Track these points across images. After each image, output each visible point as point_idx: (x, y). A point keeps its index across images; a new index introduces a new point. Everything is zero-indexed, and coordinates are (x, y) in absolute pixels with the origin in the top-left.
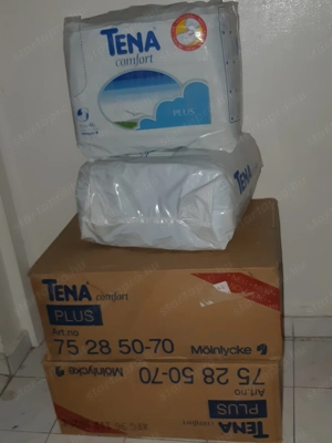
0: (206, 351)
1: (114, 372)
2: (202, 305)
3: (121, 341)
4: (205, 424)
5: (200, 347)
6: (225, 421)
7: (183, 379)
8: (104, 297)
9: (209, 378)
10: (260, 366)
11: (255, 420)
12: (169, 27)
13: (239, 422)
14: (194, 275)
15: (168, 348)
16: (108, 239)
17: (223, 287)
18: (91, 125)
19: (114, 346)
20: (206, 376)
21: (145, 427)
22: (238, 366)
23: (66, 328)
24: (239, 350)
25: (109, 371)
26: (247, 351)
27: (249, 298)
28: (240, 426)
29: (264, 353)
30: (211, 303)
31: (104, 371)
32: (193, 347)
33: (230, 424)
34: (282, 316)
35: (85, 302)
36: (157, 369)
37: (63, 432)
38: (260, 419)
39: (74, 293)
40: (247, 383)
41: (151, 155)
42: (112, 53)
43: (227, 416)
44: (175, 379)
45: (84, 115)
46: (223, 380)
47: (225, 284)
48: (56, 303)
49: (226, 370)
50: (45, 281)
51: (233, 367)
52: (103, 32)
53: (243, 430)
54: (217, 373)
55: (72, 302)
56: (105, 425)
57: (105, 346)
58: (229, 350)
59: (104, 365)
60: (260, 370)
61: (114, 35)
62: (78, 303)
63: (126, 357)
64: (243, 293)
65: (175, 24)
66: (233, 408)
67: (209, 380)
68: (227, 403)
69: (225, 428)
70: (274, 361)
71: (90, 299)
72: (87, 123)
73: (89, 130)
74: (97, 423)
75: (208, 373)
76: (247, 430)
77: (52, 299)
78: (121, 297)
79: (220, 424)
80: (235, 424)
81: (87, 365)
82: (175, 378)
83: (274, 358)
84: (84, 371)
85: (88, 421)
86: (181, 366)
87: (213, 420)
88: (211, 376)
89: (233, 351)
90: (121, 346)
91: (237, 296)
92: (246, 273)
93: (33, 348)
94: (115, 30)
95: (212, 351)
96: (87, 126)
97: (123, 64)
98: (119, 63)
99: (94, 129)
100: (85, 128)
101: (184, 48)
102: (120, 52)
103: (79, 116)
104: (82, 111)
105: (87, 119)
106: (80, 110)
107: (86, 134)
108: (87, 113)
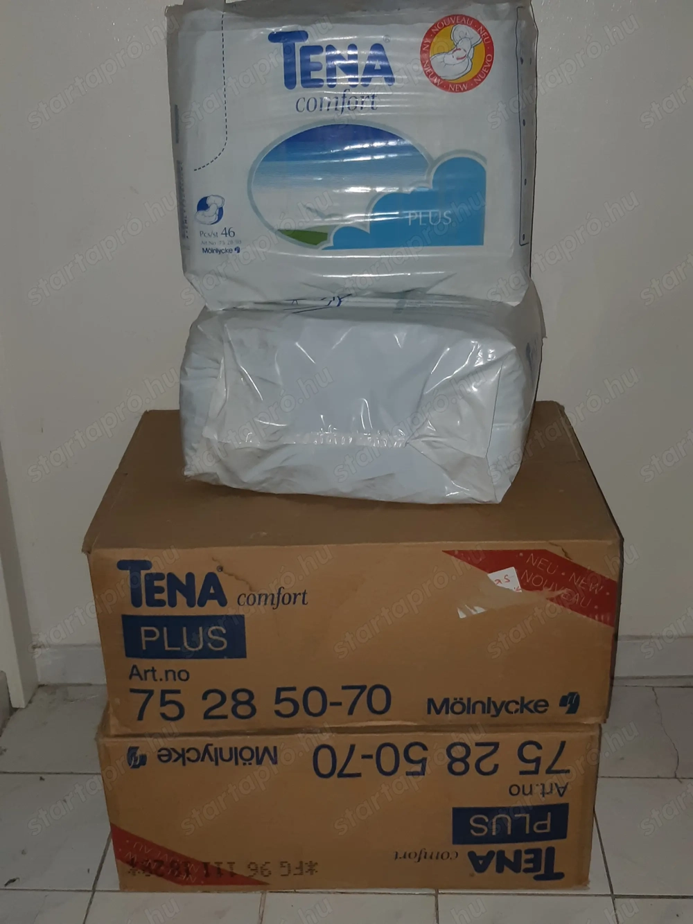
0: (458, 708)
1: (258, 756)
2: (462, 615)
3: (279, 690)
4: (440, 856)
5: (446, 701)
6: (481, 850)
7: (404, 766)
8: (255, 598)
9: (458, 764)
10: (563, 736)
11: (542, 845)
13: (509, 849)
14: (451, 553)
15: (379, 703)
16: (251, 477)
17: (507, 578)
18: (227, 233)
19: (265, 702)
20: (454, 760)
21: (312, 868)
22: (520, 737)
23: (161, 665)
24: (523, 705)
25: (247, 754)
26: (540, 706)
27: (558, 600)
28: (511, 858)
29: (573, 710)
30: (480, 610)
31: (236, 754)
32: (431, 701)
33: (491, 854)
34: (616, 637)
35: (212, 608)
36: (352, 748)
37: (124, 887)
38: (552, 843)
39: (188, 590)
40: (536, 772)
41: (346, 302)
42: (290, 82)
43: (488, 840)
44: (388, 767)
45: (213, 210)
46: (486, 766)
47: (511, 572)
48: (145, 610)
49: (496, 745)
50: (122, 565)
51: (510, 740)
52: (274, 37)
53: (515, 867)
54: (477, 753)
55: (182, 609)
56: (225, 867)
57: (244, 700)
58: (505, 705)
59: (237, 742)
60: (563, 744)
61: (299, 45)
62: (196, 611)
63: (286, 723)
64: (546, 592)
65: (431, 34)
66: (501, 822)
67: (459, 767)
68: (490, 812)
69: (479, 864)
70: (591, 726)
71: (223, 603)
72: (218, 228)
73: (222, 242)
74: (206, 865)
75: (458, 752)
76: (524, 866)
77: (136, 602)
78: (293, 598)
79: (472, 855)
80: (501, 853)
81: (200, 742)
82: (388, 764)
83: (592, 720)
84: (192, 755)
85: (187, 861)
86: (401, 740)
87: (459, 848)
88: (463, 760)
89: (512, 707)
90: (278, 701)
91: (534, 596)
92: (557, 551)
93: (13, 710)
94: (303, 35)
95: (469, 707)
96: (216, 235)
97: (311, 108)
98: (302, 105)
99: (232, 242)
100: (212, 239)
101: (445, 85)
102: (309, 82)
103: (201, 212)
104: (209, 202)
105: (220, 218)
106: (205, 199)
107: (212, 251)
108: (220, 205)
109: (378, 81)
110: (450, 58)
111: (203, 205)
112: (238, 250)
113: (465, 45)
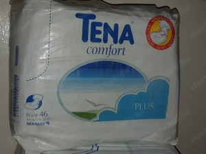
12: (145, 25)
18: (43, 114)
42: (85, 39)
45: (36, 102)
52: (78, 16)
61: (91, 21)
72: (38, 112)
73: (39, 119)
94: (93, 17)
96: (36, 115)
97: (94, 52)
98: (90, 50)
99: (45, 119)
100: (34, 118)
101: (155, 46)
102: (94, 40)
103: (28, 103)
104: (34, 98)
105: (39, 107)
106: (32, 96)
107: (33, 124)
108: (40, 100)
109: (126, 42)
110: (158, 35)
111: (30, 99)
112: (48, 123)
113: (165, 29)
